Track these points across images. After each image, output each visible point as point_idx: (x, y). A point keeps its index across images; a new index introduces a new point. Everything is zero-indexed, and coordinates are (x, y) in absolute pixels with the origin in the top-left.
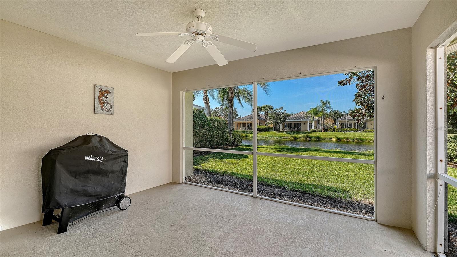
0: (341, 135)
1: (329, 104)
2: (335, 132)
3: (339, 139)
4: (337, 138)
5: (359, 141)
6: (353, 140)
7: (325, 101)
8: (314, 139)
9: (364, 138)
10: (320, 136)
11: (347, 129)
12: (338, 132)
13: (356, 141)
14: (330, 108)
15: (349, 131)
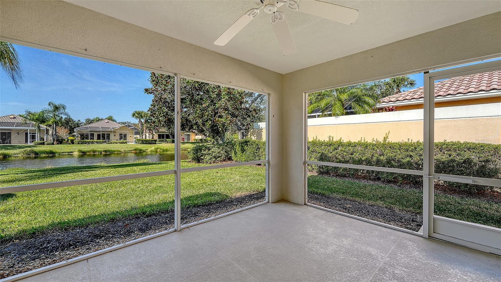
0: (85, 148)
1: (64, 108)
2: (74, 144)
3: (83, 153)
4: (80, 151)
5: (108, 153)
6: (101, 153)
7: (57, 103)
8: (44, 155)
9: (112, 149)
10: (54, 151)
11: (90, 140)
12: (78, 144)
13: (103, 153)
14: (66, 114)
15: (92, 143)
